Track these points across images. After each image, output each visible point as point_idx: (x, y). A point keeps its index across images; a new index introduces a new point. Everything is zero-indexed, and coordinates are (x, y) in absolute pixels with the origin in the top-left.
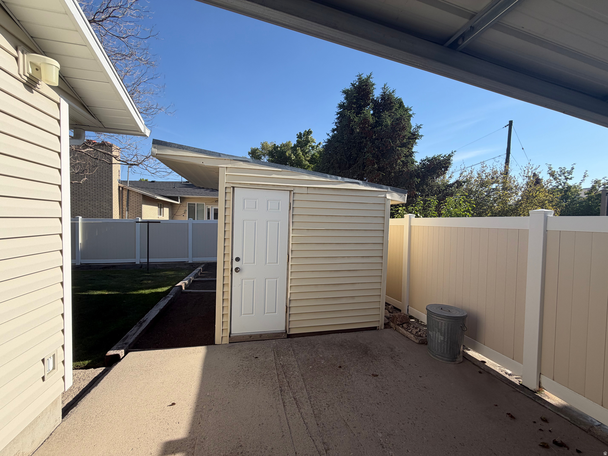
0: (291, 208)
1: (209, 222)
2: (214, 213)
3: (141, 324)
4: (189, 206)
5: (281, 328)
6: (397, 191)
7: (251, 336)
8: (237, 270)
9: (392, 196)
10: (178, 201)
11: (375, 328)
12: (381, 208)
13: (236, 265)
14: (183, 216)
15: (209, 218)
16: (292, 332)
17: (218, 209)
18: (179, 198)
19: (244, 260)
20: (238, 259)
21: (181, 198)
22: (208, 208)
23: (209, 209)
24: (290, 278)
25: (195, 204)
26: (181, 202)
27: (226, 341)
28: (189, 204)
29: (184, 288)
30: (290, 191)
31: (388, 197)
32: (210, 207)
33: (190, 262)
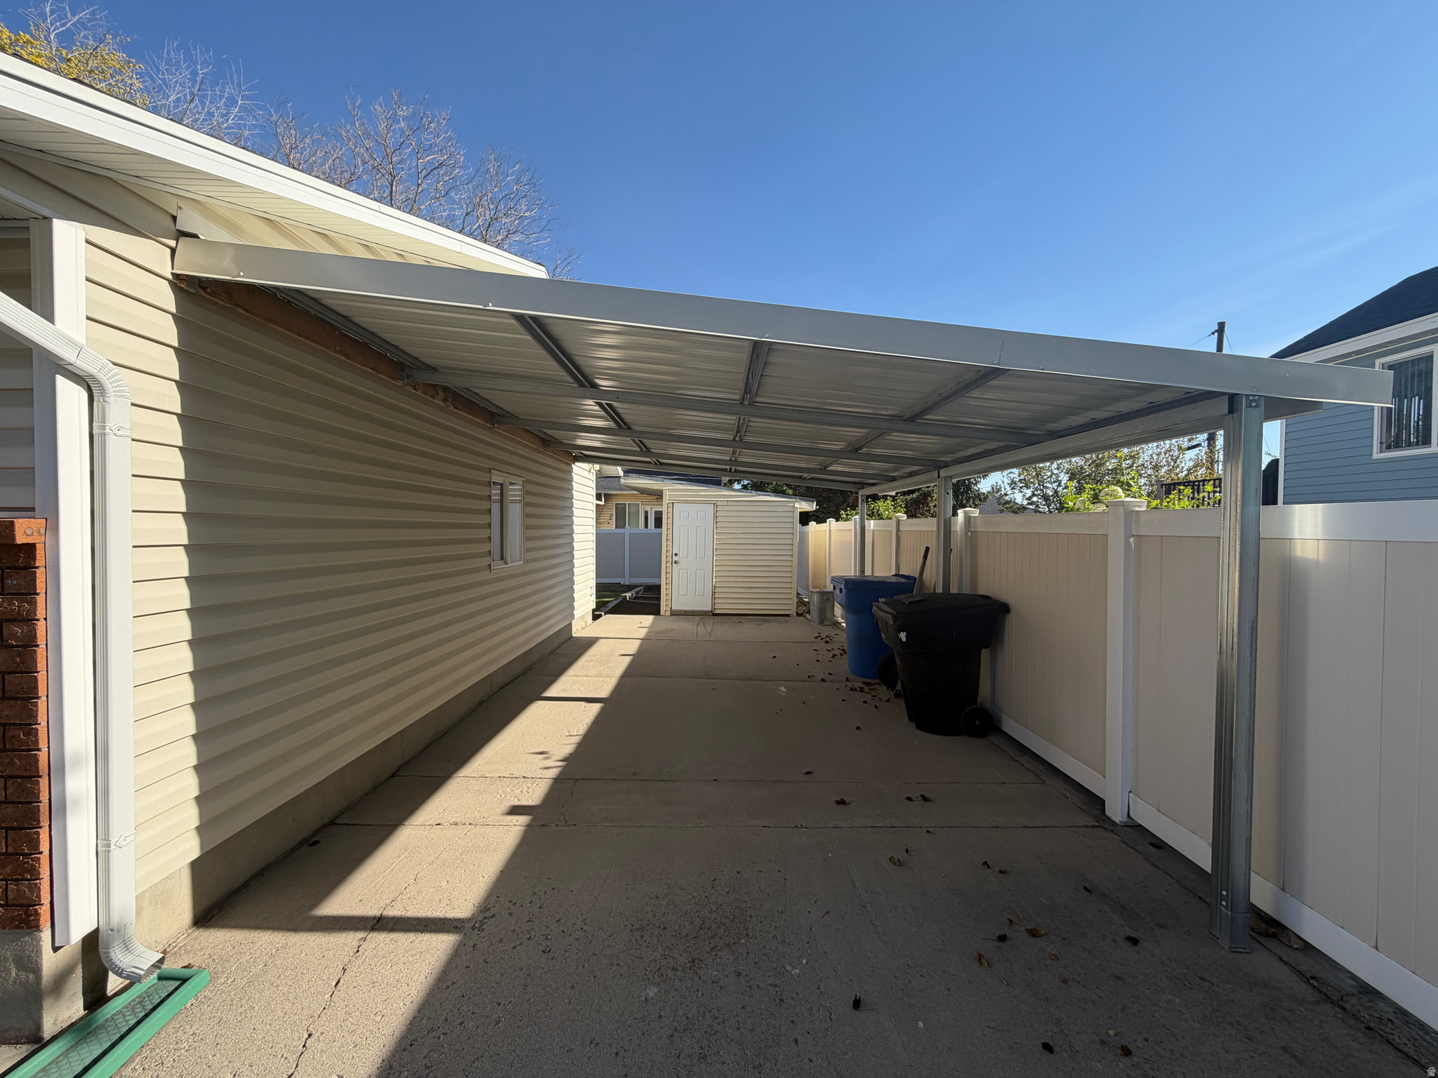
0: (715, 517)
1: (646, 531)
2: (655, 518)
3: (607, 607)
4: (616, 507)
5: (709, 608)
6: (805, 500)
7: (685, 612)
8: (676, 562)
9: (800, 505)
10: (601, 501)
11: (788, 615)
12: (791, 514)
13: (675, 558)
14: (608, 523)
15: (646, 526)
16: (717, 612)
17: (662, 512)
18: (603, 495)
19: (681, 555)
20: (676, 555)
21: (605, 495)
22: (646, 509)
23: (646, 513)
24: (714, 570)
25: (626, 504)
26: (605, 502)
27: (668, 613)
28: (616, 504)
29: (628, 599)
30: (714, 504)
31: (797, 505)
32: (648, 508)
33: (627, 583)
